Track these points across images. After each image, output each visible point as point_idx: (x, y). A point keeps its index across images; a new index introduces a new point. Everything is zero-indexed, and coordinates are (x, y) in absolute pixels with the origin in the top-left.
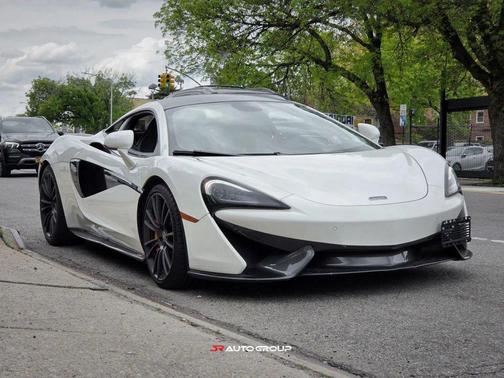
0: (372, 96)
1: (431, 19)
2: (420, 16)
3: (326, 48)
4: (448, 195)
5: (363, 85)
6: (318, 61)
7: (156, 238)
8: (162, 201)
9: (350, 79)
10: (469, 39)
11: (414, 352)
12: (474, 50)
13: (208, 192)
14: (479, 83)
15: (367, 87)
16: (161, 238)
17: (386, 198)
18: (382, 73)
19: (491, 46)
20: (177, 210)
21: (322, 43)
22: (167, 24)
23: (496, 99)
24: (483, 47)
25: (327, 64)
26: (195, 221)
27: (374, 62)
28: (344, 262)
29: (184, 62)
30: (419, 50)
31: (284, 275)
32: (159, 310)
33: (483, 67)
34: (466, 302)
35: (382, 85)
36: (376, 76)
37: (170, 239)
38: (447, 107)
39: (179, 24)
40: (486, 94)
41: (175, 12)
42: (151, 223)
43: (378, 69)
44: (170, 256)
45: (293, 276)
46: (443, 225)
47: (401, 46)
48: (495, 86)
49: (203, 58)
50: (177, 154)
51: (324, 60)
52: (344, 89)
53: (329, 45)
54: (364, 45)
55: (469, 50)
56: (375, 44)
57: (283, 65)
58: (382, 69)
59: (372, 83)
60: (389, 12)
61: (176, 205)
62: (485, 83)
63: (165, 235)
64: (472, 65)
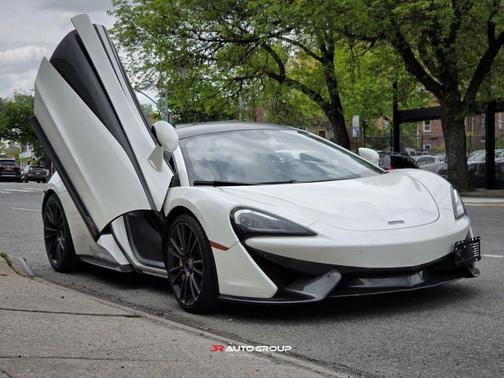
0: (326, 108)
1: (387, 33)
2: (375, 31)
3: (279, 61)
4: (457, 218)
5: (317, 98)
6: (272, 75)
7: (181, 264)
8: (188, 230)
9: (304, 92)
10: (420, 52)
11: (457, 368)
12: (426, 63)
13: (237, 222)
14: (432, 94)
15: (322, 100)
16: (187, 265)
17: (402, 222)
18: (335, 87)
19: (443, 59)
20: (206, 238)
21: (276, 57)
22: (121, 41)
23: (448, 109)
24: (435, 60)
25: (281, 78)
26: (226, 249)
27: (328, 75)
28: (367, 283)
29: (139, 78)
30: (373, 63)
31: (312, 298)
32: (201, 335)
33: (435, 79)
34: (485, 318)
35: (336, 98)
36: (330, 88)
37: (198, 266)
38: (400, 117)
39: (132, 40)
40: (438, 105)
41: (128, 28)
42: (175, 250)
43: (332, 82)
44: (198, 282)
45: (322, 298)
46: (456, 246)
47: (353, 60)
48: (447, 97)
49: (158, 74)
50: (197, 184)
51: (278, 74)
52: (298, 102)
53: (282, 58)
54: (317, 58)
55: (422, 63)
56: (327, 58)
57: (237, 79)
58: (335, 83)
59: (326, 96)
60: (346, 27)
61: (204, 234)
62: (437, 94)
63: (191, 262)
64: (425, 77)
